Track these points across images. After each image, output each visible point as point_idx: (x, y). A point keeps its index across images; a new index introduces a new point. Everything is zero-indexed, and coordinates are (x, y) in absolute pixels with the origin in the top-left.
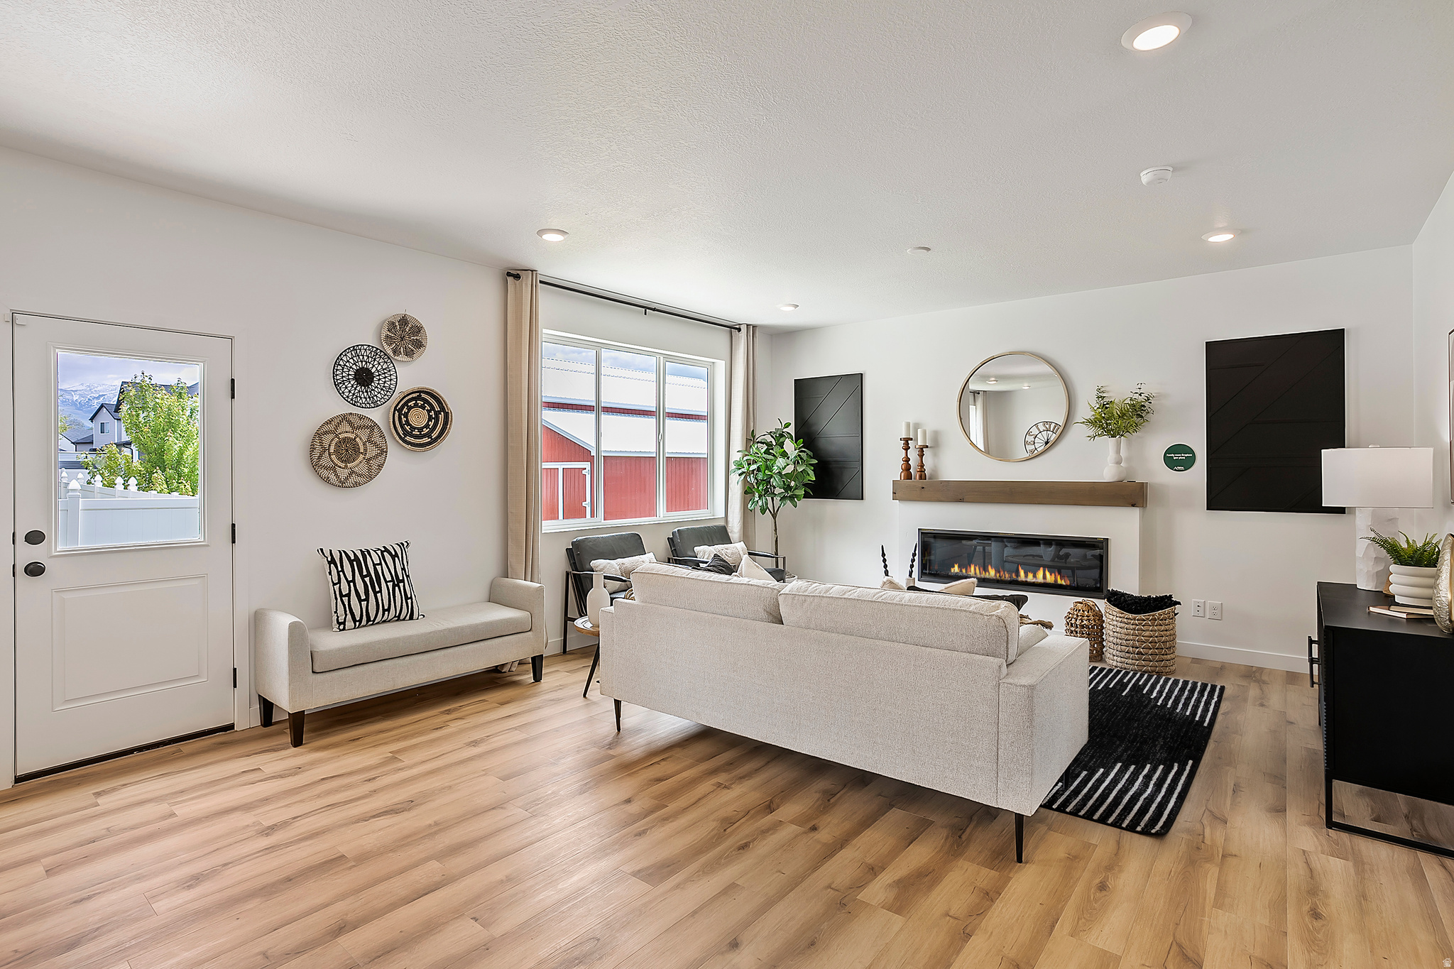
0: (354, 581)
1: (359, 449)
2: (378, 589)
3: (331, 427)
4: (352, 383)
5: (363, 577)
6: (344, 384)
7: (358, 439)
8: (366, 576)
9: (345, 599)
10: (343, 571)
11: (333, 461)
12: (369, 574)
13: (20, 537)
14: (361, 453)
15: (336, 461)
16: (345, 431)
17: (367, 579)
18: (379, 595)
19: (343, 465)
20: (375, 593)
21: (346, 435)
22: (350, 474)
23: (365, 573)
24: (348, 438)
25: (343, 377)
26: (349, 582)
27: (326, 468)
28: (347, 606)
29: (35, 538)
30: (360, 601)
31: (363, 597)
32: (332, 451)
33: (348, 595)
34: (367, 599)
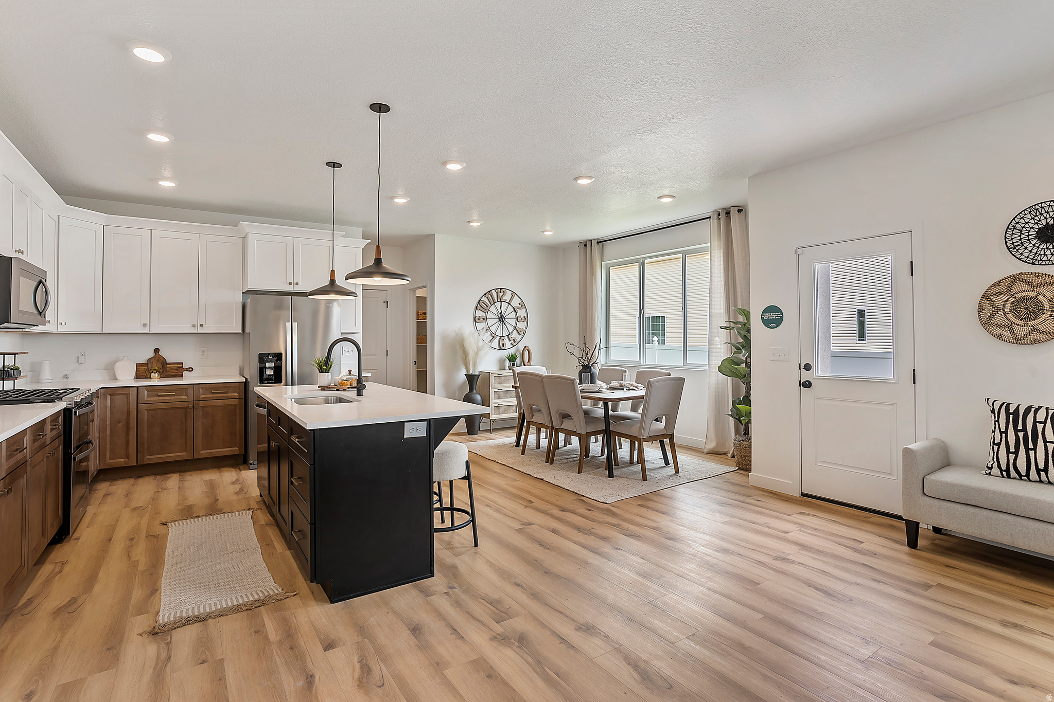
0: (1006, 432)
1: (1043, 306)
2: (1031, 446)
3: (1002, 288)
4: (1033, 242)
5: (1016, 431)
6: (1023, 245)
7: (1040, 297)
8: (1020, 431)
9: (996, 447)
10: (998, 421)
11: (1009, 320)
12: (1024, 429)
13: (802, 367)
14: (1046, 310)
15: (1013, 319)
16: (1022, 290)
17: (1021, 434)
18: (1032, 453)
19: (1022, 323)
20: (1027, 450)
21: (1024, 294)
22: (1031, 332)
23: (1020, 427)
24: (1028, 297)
25: (1021, 239)
26: (1001, 433)
27: (1000, 326)
28: (995, 454)
29: (808, 367)
30: (1008, 452)
31: (1012, 450)
32: (1007, 309)
33: (999, 444)
34: (1016, 453)
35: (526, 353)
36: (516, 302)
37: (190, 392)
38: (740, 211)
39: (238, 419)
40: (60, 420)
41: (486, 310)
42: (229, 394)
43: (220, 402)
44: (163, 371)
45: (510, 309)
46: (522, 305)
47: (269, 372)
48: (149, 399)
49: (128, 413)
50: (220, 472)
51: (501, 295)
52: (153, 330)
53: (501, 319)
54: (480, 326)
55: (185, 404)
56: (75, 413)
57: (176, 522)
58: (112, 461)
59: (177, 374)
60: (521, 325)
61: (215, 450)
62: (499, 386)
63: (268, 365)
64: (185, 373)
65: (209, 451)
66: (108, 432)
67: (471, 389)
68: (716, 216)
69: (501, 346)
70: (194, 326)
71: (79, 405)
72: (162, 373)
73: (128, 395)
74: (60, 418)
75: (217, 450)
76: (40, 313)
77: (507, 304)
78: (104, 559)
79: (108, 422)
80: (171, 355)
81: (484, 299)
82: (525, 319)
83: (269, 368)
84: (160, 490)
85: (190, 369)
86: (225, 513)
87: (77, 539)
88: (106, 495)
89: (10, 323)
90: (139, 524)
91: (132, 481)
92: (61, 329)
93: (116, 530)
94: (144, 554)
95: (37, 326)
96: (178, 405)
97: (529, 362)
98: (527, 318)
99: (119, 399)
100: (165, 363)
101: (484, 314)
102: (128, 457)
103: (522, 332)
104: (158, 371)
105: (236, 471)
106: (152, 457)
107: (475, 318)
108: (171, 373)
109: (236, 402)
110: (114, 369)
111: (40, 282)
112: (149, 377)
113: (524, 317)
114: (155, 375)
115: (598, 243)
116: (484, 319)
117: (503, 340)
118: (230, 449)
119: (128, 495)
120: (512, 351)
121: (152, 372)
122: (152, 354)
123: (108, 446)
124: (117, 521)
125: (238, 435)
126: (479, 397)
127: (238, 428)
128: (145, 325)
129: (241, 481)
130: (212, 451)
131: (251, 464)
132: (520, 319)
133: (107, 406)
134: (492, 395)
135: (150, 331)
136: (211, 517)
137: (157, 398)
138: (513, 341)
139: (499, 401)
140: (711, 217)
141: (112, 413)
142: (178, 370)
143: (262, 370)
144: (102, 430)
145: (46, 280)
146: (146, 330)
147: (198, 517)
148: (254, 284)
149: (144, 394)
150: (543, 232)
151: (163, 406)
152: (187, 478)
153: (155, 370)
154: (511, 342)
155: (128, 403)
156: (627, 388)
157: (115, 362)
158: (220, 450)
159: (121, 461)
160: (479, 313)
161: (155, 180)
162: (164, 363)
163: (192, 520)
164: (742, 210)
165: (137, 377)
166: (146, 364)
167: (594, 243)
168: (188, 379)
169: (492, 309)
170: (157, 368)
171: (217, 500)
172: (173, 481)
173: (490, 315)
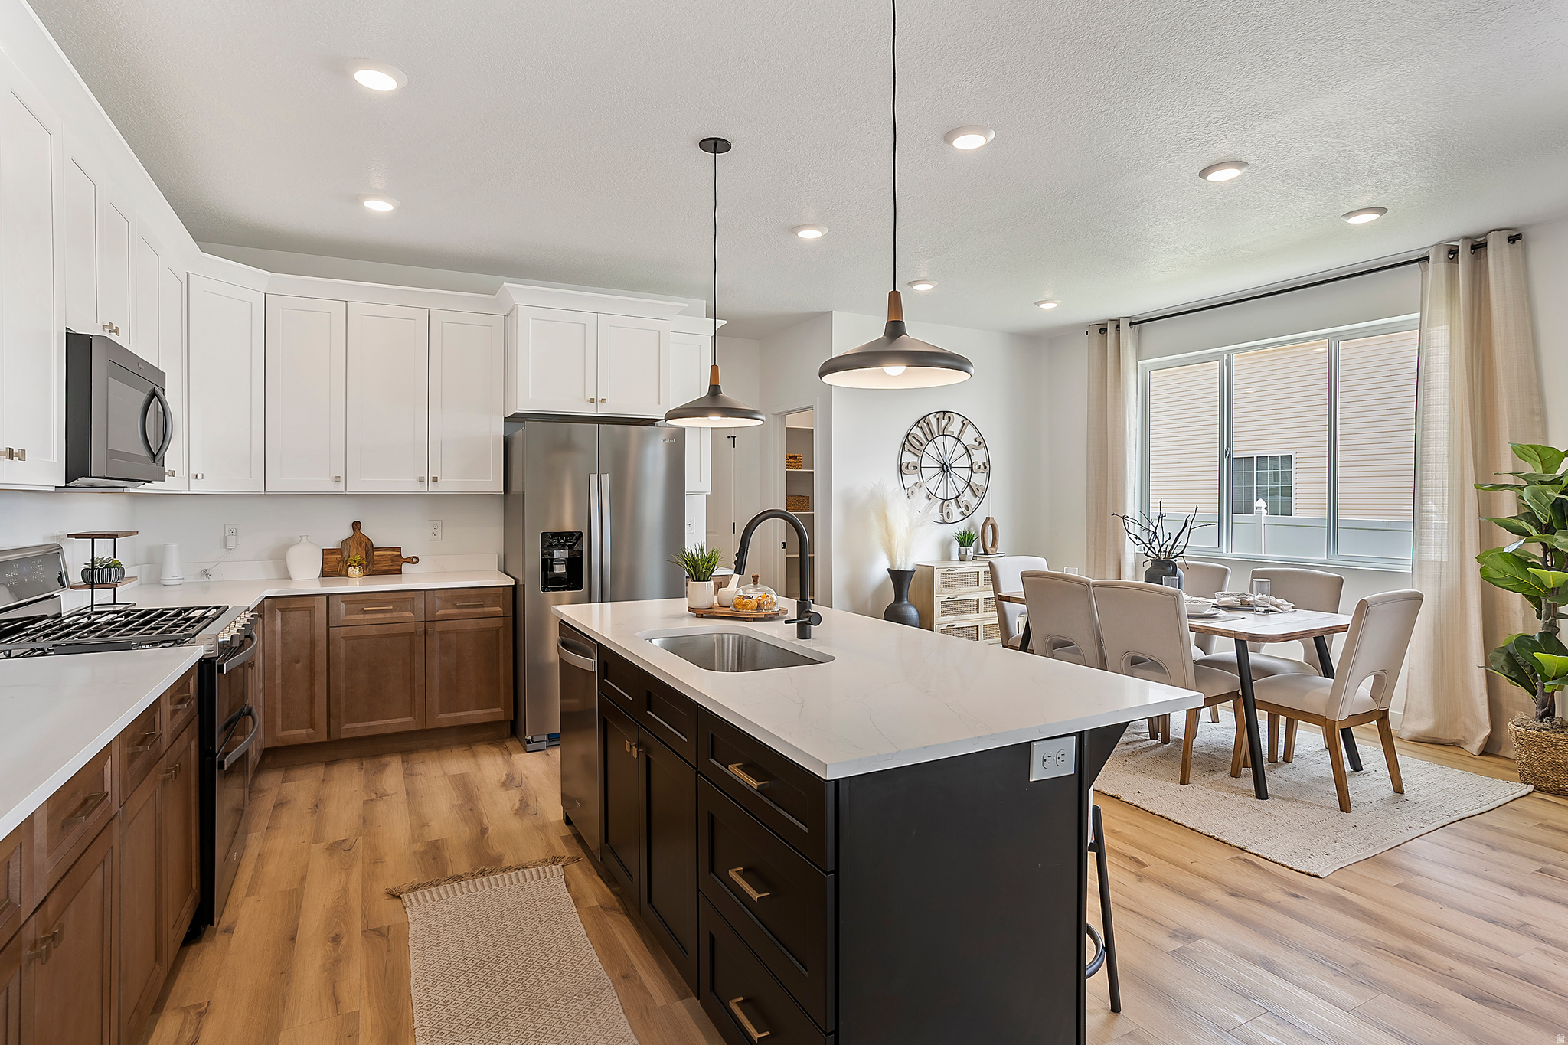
35: (989, 529)
36: (969, 437)
37: (419, 604)
38: (1512, 239)
39: (501, 655)
40: (192, 686)
41: (918, 450)
42: (487, 609)
43: (471, 624)
44: (369, 563)
45: (960, 450)
46: (981, 442)
47: (560, 569)
48: (348, 617)
49: (313, 643)
50: (474, 756)
51: (944, 423)
52: (352, 488)
53: (945, 468)
54: (910, 480)
55: (411, 628)
56: (221, 667)
57: (418, 893)
58: (286, 733)
59: (392, 568)
60: (978, 479)
61: (462, 714)
62: (950, 592)
63: (557, 554)
64: (406, 567)
65: (453, 715)
66: (279, 681)
67: (899, 596)
68: (1443, 254)
69: (946, 517)
70: (421, 481)
71: (228, 649)
72: (367, 566)
73: (311, 611)
74: (192, 681)
75: (467, 713)
76: (154, 456)
77: (955, 440)
78: (284, 1002)
79: (278, 662)
80: (381, 535)
81: (917, 431)
82: (985, 467)
83: (558, 560)
84: (374, 796)
85: (414, 560)
86: (509, 868)
87: (229, 930)
88: (280, 805)
89: (91, 477)
90: (345, 890)
91: (320, 771)
92: (196, 487)
93: (303, 906)
94: (366, 993)
95: (149, 482)
96: (398, 629)
97: (993, 545)
98: (988, 467)
99: (296, 616)
100: (371, 548)
101: (915, 459)
102: (312, 726)
103: (981, 491)
104: (360, 564)
105: (502, 754)
106: (355, 725)
107: (901, 465)
108: (381, 567)
109: (499, 623)
110: (285, 560)
111: (153, 394)
112: (344, 573)
113: (984, 464)
114: (355, 571)
115: (1131, 324)
116: (916, 468)
117: (948, 505)
118: (488, 711)
119: (317, 807)
120: (962, 527)
121: (350, 566)
122: (347, 533)
123: (279, 706)
124: (303, 878)
125: (502, 685)
126: (913, 612)
127: (502, 672)
128: (337, 479)
129: (518, 780)
130: (458, 714)
131: (528, 742)
132: (977, 467)
133: (275, 631)
134: (938, 609)
135: (346, 491)
136: (484, 879)
137: (361, 617)
138: (963, 509)
139: (950, 619)
140: (1428, 258)
141: (284, 644)
142: (393, 561)
143: (547, 565)
144: (269, 677)
145: (164, 390)
146: (340, 488)
147: (457, 878)
148: (529, 401)
149: (339, 610)
150: (1038, 303)
151: (373, 631)
152: (420, 768)
153: (355, 561)
154: (960, 510)
155: (312, 625)
156: (1263, 609)
157: (287, 547)
158: (471, 713)
159: (301, 734)
160: (908, 457)
161: (357, 199)
162: (369, 548)
163: (448, 885)
164: (1519, 237)
165: (325, 574)
166: (340, 551)
167: (1124, 325)
168: (411, 580)
169: (930, 449)
170: (357, 558)
171: (484, 830)
172: (393, 775)
173: (926, 461)
